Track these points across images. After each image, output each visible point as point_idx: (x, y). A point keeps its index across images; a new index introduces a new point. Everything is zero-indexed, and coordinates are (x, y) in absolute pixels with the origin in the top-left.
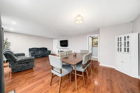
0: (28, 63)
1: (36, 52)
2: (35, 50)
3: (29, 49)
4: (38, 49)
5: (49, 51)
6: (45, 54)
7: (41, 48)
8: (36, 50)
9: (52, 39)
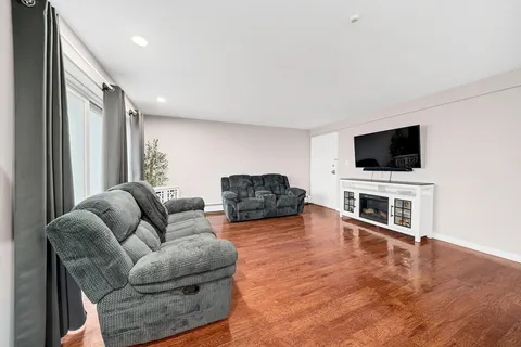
0: (196, 288)
1: (243, 193)
2: (240, 184)
3: (223, 179)
4: (252, 178)
5: (295, 190)
6: (280, 207)
7: (264, 177)
8: (245, 185)
9: (308, 134)
